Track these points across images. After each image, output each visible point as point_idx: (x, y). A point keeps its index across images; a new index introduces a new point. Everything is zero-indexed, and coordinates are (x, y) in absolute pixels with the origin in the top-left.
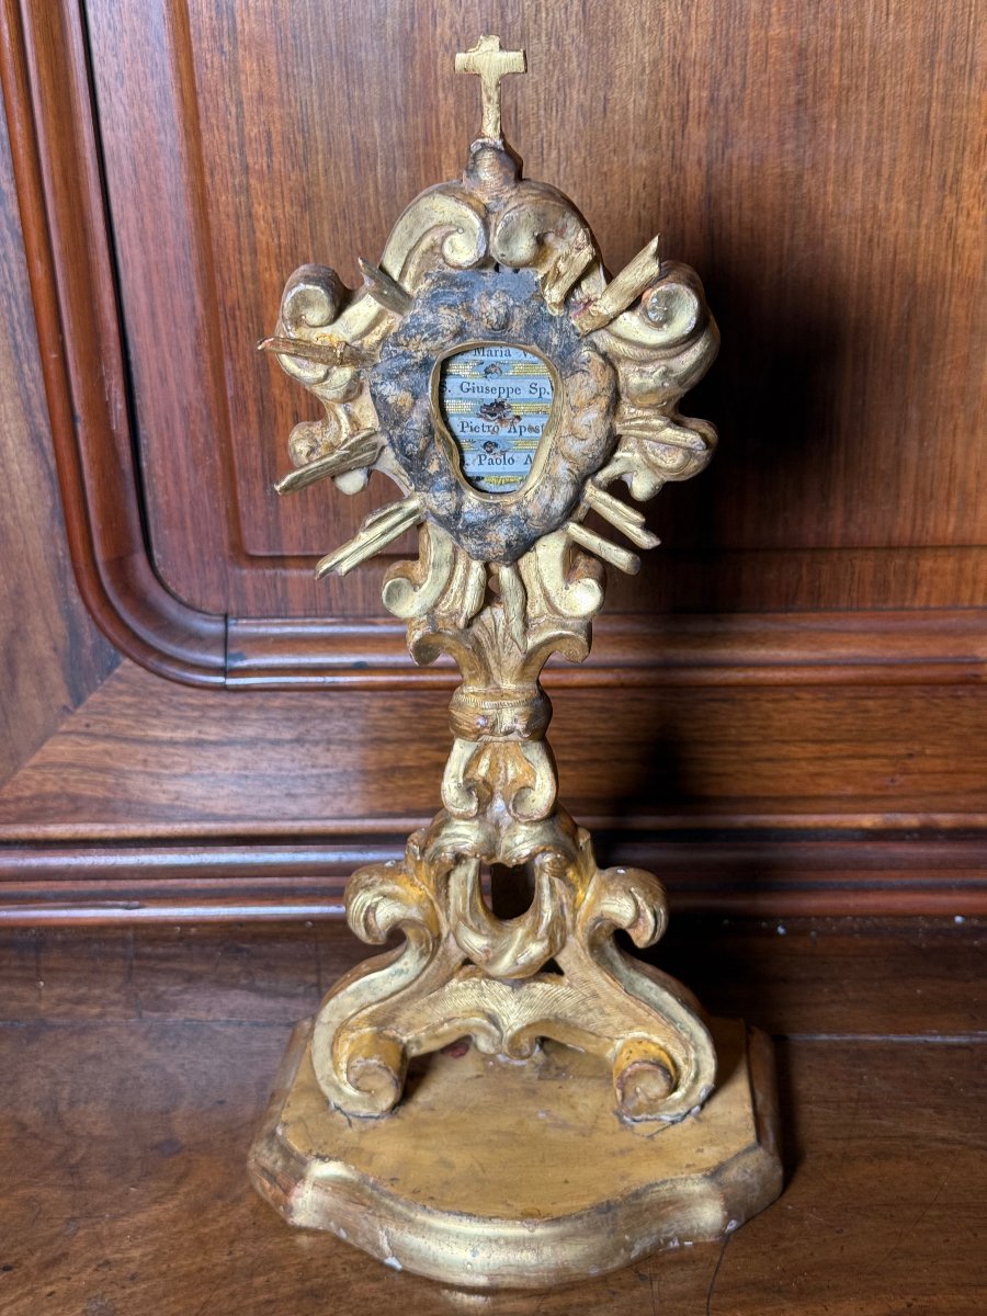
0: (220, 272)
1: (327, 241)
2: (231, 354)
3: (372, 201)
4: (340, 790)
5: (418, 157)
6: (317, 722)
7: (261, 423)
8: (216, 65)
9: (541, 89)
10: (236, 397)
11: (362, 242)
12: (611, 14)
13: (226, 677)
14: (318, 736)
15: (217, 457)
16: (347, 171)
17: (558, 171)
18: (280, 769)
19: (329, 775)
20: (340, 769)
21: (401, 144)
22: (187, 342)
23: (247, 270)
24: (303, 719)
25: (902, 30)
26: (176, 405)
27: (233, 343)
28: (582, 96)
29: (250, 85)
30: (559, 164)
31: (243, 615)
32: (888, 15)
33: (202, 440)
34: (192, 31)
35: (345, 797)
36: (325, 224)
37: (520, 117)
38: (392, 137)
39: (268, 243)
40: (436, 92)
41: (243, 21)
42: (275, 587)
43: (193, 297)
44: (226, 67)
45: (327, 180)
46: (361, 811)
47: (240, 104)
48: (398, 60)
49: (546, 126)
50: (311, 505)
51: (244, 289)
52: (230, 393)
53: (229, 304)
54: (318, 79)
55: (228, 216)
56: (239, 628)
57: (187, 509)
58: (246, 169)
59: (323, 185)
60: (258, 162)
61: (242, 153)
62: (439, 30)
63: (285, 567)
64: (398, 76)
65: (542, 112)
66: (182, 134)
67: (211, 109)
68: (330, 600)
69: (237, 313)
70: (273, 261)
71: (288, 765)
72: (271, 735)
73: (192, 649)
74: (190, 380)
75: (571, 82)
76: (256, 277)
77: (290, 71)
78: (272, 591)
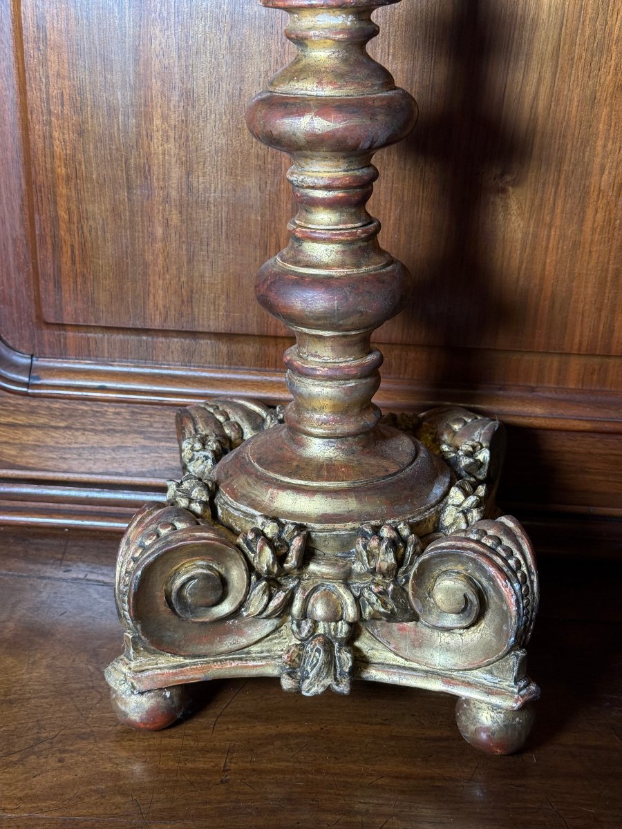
0: (35, 167)
1: (92, 154)
2: (38, 210)
3: (116, 134)
4: (90, 457)
5: (141, 113)
6: (78, 418)
7: (54, 250)
8: (36, 56)
9: (206, 81)
10: (41, 234)
11: (111, 155)
12: (244, 44)
13: (28, 388)
14: (79, 426)
15: (31, 267)
16: (103, 118)
17: (215, 126)
18: (57, 443)
19: (83, 448)
20: (90, 445)
21: (132, 105)
22: (17, 203)
23: (48, 166)
24: (71, 416)
25: (396, 64)
26: (10, 238)
27: (40, 205)
28: (228, 86)
29: (53, 68)
30: (215, 122)
31: (42, 355)
32: (388, 55)
33: (23, 257)
34: (24, 38)
35: (92, 462)
36: (91, 144)
37: (196, 95)
38: (127, 101)
39: (60, 153)
40: (151, 79)
41: (50, 34)
42: (60, 342)
43: (20, 179)
44: (41, 58)
45: (92, 121)
46: (101, 470)
47: (47, 77)
48: (132, 60)
49: (209, 102)
50: (79, 297)
51: (47, 176)
52: (37, 232)
53: (38, 183)
54: (89, 67)
55: (39, 136)
56: (38, 362)
57: (14, 294)
58: (50, 112)
59: (90, 123)
60: (56, 109)
61: (48, 104)
62: (153, 47)
63: (65, 330)
64: (131, 69)
65: (207, 94)
66: (18, 91)
67: (32, 79)
68: (89, 351)
69: (43, 189)
70: (62, 162)
71: (62, 441)
72: (53, 424)
73: (11, 372)
74: (17, 225)
75: (222, 78)
76: (53, 171)
77: (74, 62)
78: (58, 343)
